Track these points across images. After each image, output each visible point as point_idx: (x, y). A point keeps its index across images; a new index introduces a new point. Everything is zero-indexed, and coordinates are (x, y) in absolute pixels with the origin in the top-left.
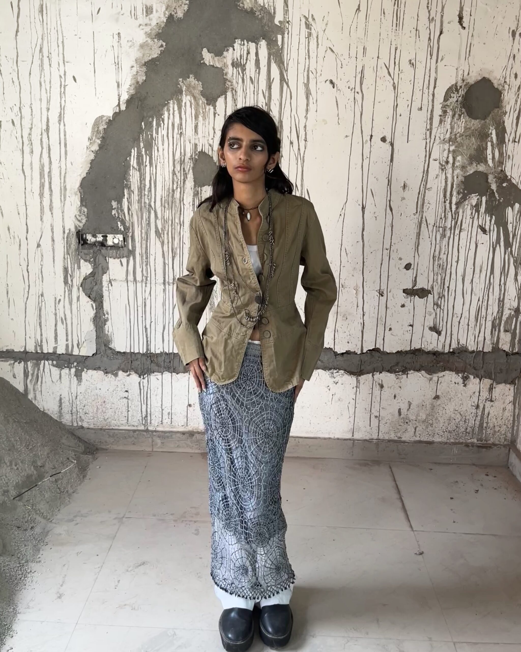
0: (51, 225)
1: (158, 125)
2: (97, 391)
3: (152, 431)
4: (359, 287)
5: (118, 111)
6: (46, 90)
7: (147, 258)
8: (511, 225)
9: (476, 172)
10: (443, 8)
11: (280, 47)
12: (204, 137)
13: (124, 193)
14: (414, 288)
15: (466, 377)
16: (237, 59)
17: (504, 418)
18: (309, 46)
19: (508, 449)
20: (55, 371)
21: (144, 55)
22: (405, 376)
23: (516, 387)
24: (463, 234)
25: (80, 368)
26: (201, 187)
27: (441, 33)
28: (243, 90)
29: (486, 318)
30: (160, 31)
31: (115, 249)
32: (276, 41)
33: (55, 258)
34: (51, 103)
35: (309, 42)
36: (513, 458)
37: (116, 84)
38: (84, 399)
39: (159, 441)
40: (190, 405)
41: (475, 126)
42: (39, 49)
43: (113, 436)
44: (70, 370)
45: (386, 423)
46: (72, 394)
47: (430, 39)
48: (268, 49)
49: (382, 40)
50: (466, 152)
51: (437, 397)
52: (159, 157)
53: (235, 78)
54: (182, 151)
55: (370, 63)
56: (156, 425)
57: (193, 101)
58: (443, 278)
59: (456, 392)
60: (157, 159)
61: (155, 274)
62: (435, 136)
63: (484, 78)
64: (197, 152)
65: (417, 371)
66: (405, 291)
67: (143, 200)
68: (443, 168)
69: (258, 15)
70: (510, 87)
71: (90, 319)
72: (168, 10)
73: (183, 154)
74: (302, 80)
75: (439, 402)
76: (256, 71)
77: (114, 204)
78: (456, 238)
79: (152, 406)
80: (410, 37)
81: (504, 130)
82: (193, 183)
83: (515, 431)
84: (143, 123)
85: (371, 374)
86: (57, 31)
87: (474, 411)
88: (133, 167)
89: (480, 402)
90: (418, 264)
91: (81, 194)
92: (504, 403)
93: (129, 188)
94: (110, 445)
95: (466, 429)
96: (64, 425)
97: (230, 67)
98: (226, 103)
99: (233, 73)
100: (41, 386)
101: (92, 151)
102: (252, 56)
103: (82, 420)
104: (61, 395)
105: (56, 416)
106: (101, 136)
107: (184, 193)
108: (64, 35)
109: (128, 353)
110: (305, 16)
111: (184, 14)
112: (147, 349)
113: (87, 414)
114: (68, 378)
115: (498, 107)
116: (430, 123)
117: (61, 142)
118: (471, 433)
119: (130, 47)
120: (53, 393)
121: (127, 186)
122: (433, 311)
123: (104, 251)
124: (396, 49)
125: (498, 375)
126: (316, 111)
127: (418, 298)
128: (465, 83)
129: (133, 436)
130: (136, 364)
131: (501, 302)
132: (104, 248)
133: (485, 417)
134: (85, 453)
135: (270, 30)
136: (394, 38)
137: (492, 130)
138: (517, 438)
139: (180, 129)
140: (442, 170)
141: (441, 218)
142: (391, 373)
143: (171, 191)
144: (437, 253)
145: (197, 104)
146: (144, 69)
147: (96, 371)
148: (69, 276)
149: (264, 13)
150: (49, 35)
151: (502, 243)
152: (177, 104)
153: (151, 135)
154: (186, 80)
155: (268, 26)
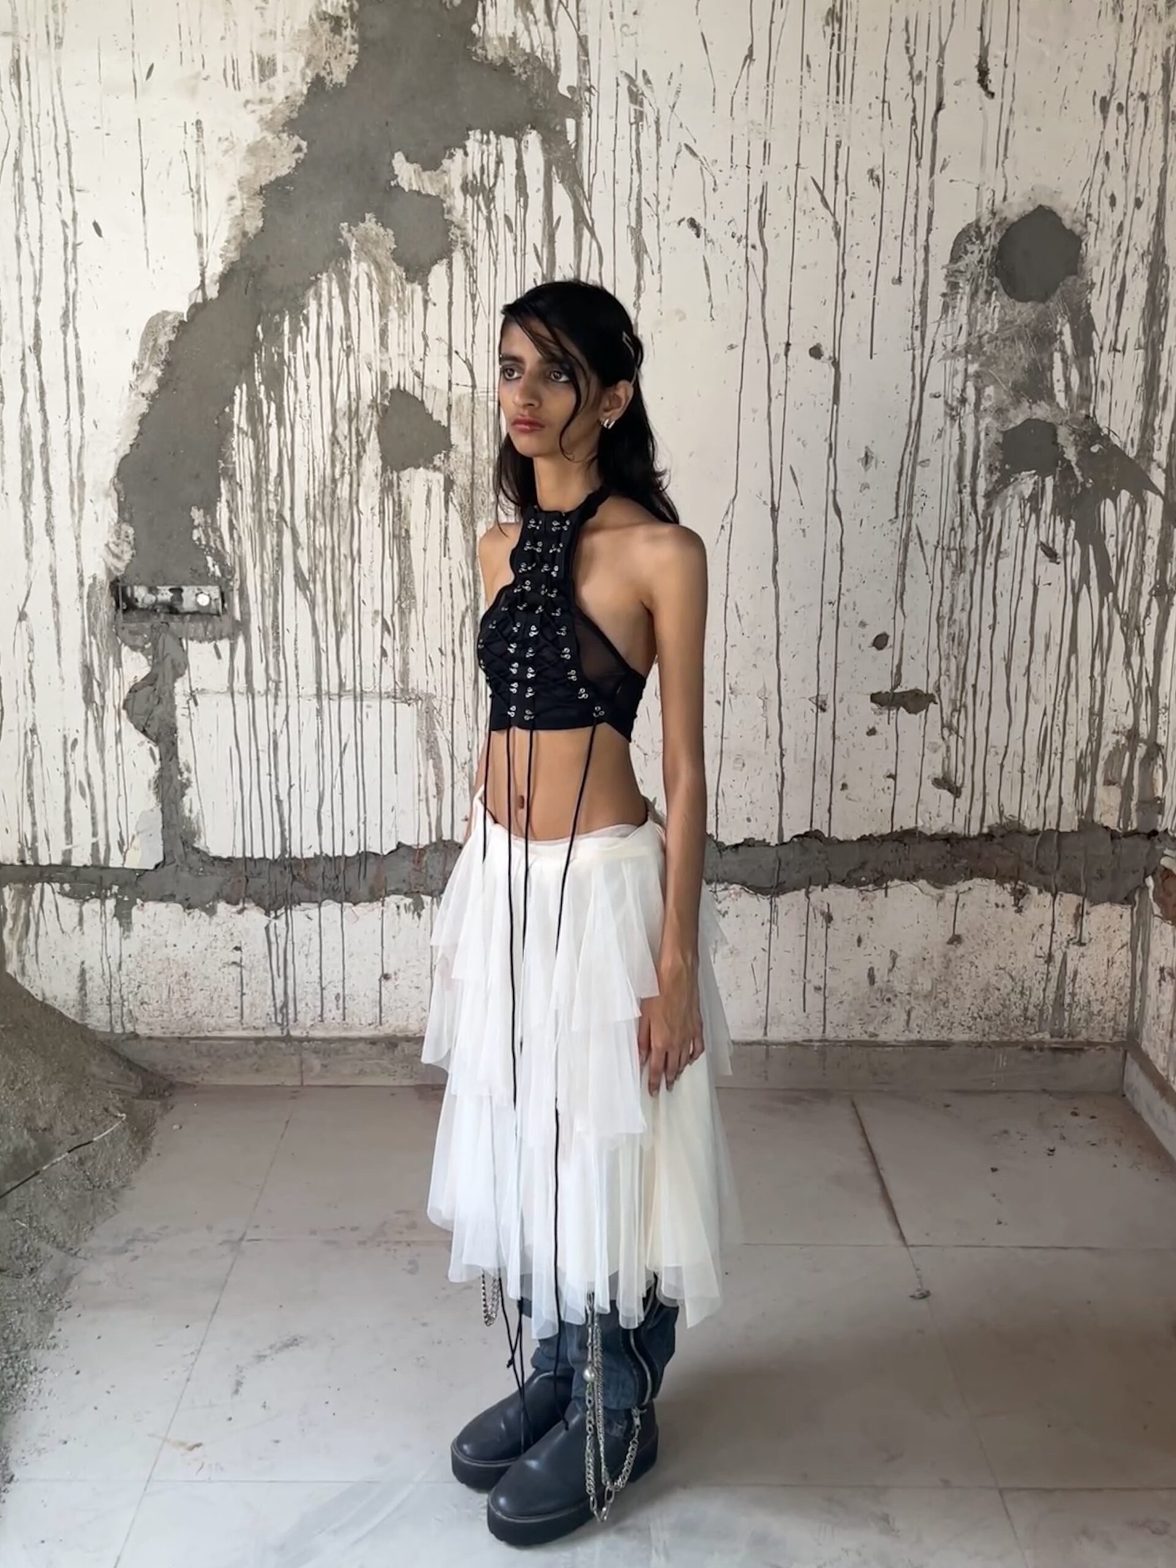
0: (51, 567)
1: (296, 331)
2: (166, 951)
3: (301, 1040)
4: (771, 693)
5: (200, 300)
6: (32, 256)
7: (277, 639)
8: (1114, 539)
9: (1028, 422)
10: (942, 49)
11: (573, 147)
12: (403, 355)
13: (219, 488)
14: (896, 691)
15: (1020, 891)
16: (474, 175)
17: (1112, 981)
18: (638, 142)
19: (1121, 1053)
20: (69, 907)
21: (257, 172)
22: (880, 893)
23: (1135, 909)
24: (1005, 564)
25: (126, 899)
26: (398, 472)
27: (940, 106)
28: (490, 246)
29: (1062, 754)
30: (295, 115)
31: (202, 620)
32: (563, 132)
33: (62, 645)
34: (43, 285)
35: (638, 134)
36: (1135, 1076)
37: (195, 239)
38: (138, 970)
39: (316, 1063)
40: (386, 977)
41: (1025, 315)
42: (13, 161)
43: (209, 1055)
44: (103, 903)
45: (841, 1002)
46: (108, 958)
47: (914, 120)
48: (546, 151)
49: (804, 126)
50: (1004, 376)
51: (956, 939)
52: (298, 406)
53: (469, 219)
54: (353, 389)
55: (779, 178)
56: (309, 1023)
57: (374, 274)
58: (962, 666)
59: (999, 927)
60: (295, 409)
61: (297, 675)
62: (934, 342)
63: (1040, 206)
64: (387, 391)
65: (908, 880)
66: (874, 698)
67: (264, 504)
68: (954, 413)
69: (520, 75)
70: (1101, 226)
71: (146, 784)
72: (312, 65)
73: (354, 396)
74: (625, 220)
75: (961, 950)
76: (518, 201)
77: (197, 515)
78: (989, 574)
79: (298, 981)
80: (870, 118)
81: (1090, 325)
82: (380, 463)
83: (1136, 1012)
84: (259, 328)
85: (803, 890)
86: (54, 119)
87: (1043, 968)
88: (239, 428)
89: (1054, 944)
90: (903, 635)
91: (118, 493)
92: (1109, 946)
93: (232, 477)
94: (201, 1076)
95: (1026, 1009)
96: (93, 1032)
97: (458, 193)
98: (451, 277)
99: (465, 209)
100: (36, 942)
101: (143, 395)
102: (509, 168)
103: (134, 1020)
104: (83, 963)
105: (73, 1011)
106: (163, 358)
107: (359, 485)
108: (70, 128)
109: (238, 859)
110: (627, 76)
111: (348, 74)
112: (284, 850)
113: (145, 1006)
114: (98, 923)
115: (1076, 273)
116: (921, 313)
117: (71, 376)
118: (1037, 1018)
119: (226, 152)
120: (64, 959)
121: (227, 474)
122: (940, 741)
123: (175, 624)
124: (838, 146)
125: (1094, 883)
126: (660, 291)
127: (906, 713)
128: (997, 220)
129: (255, 1052)
130: (256, 883)
131: (1096, 716)
132: (176, 617)
133: (1068, 981)
134: (143, 1095)
135: (549, 107)
136: (832, 121)
137: (1063, 325)
138: (1142, 1025)
139: (347, 339)
140: (953, 418)
141: (953, 529)
142: (849, 886)
143: (328, 482)
144: (946, 609)
145: (385, 282)
146: (259, 203)
147: (163, 905)
148: (95, 684)
149: (534, 69)
150: (35, 129)
151: (1094, 583)
152: (339, 283)
153: (278, 354)
154: (356, 226)
155: (544, 100)
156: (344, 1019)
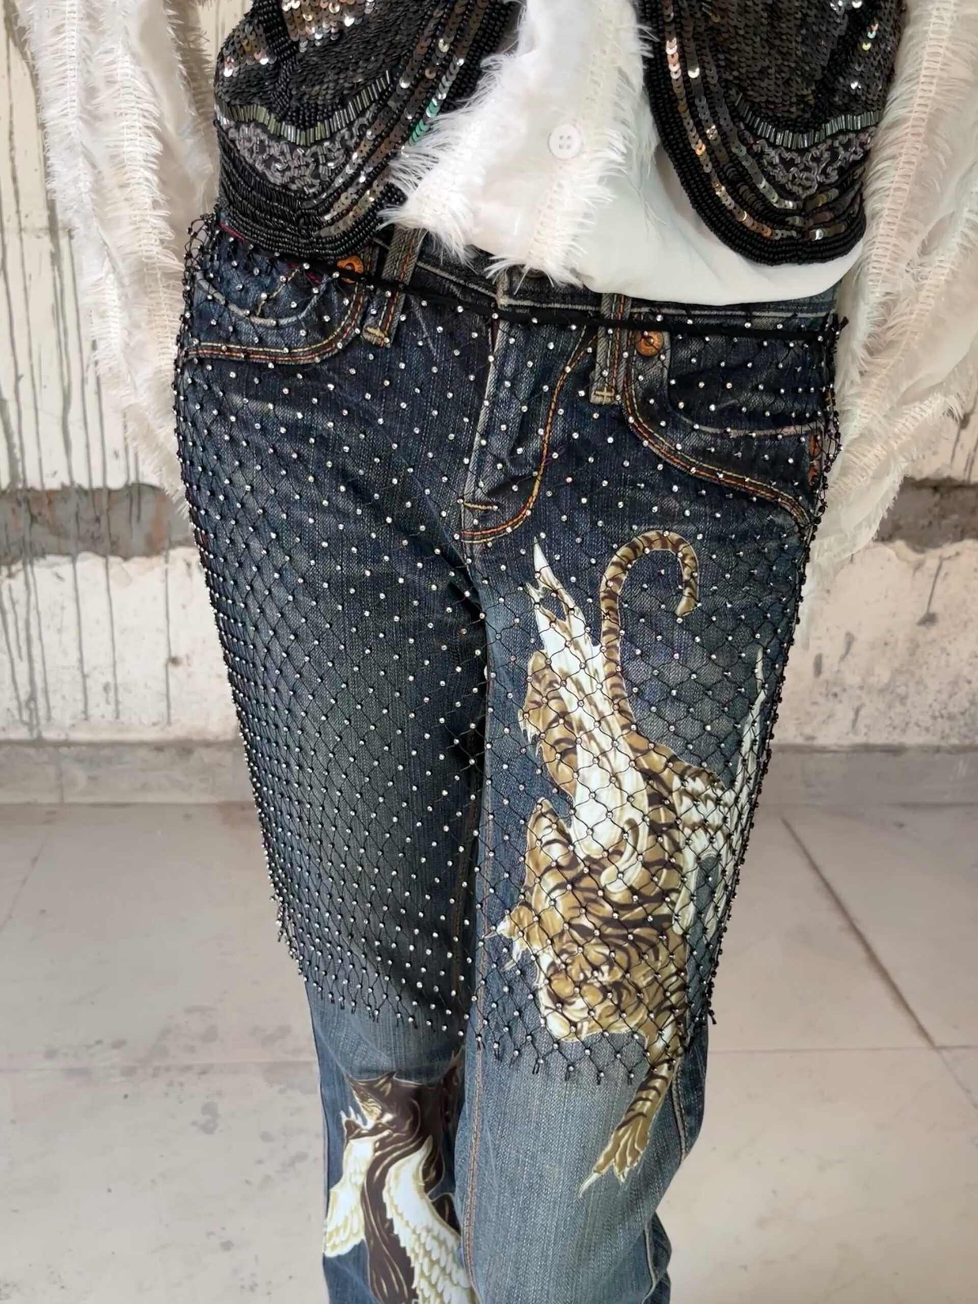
3: (57, 745)
39: (80, 774)
40: (173, 661)
51: (929, 619)
56: (68, 722)
75: (933, 632)
79: (48, 666)
112: (14, 476)
156: (118, 717)
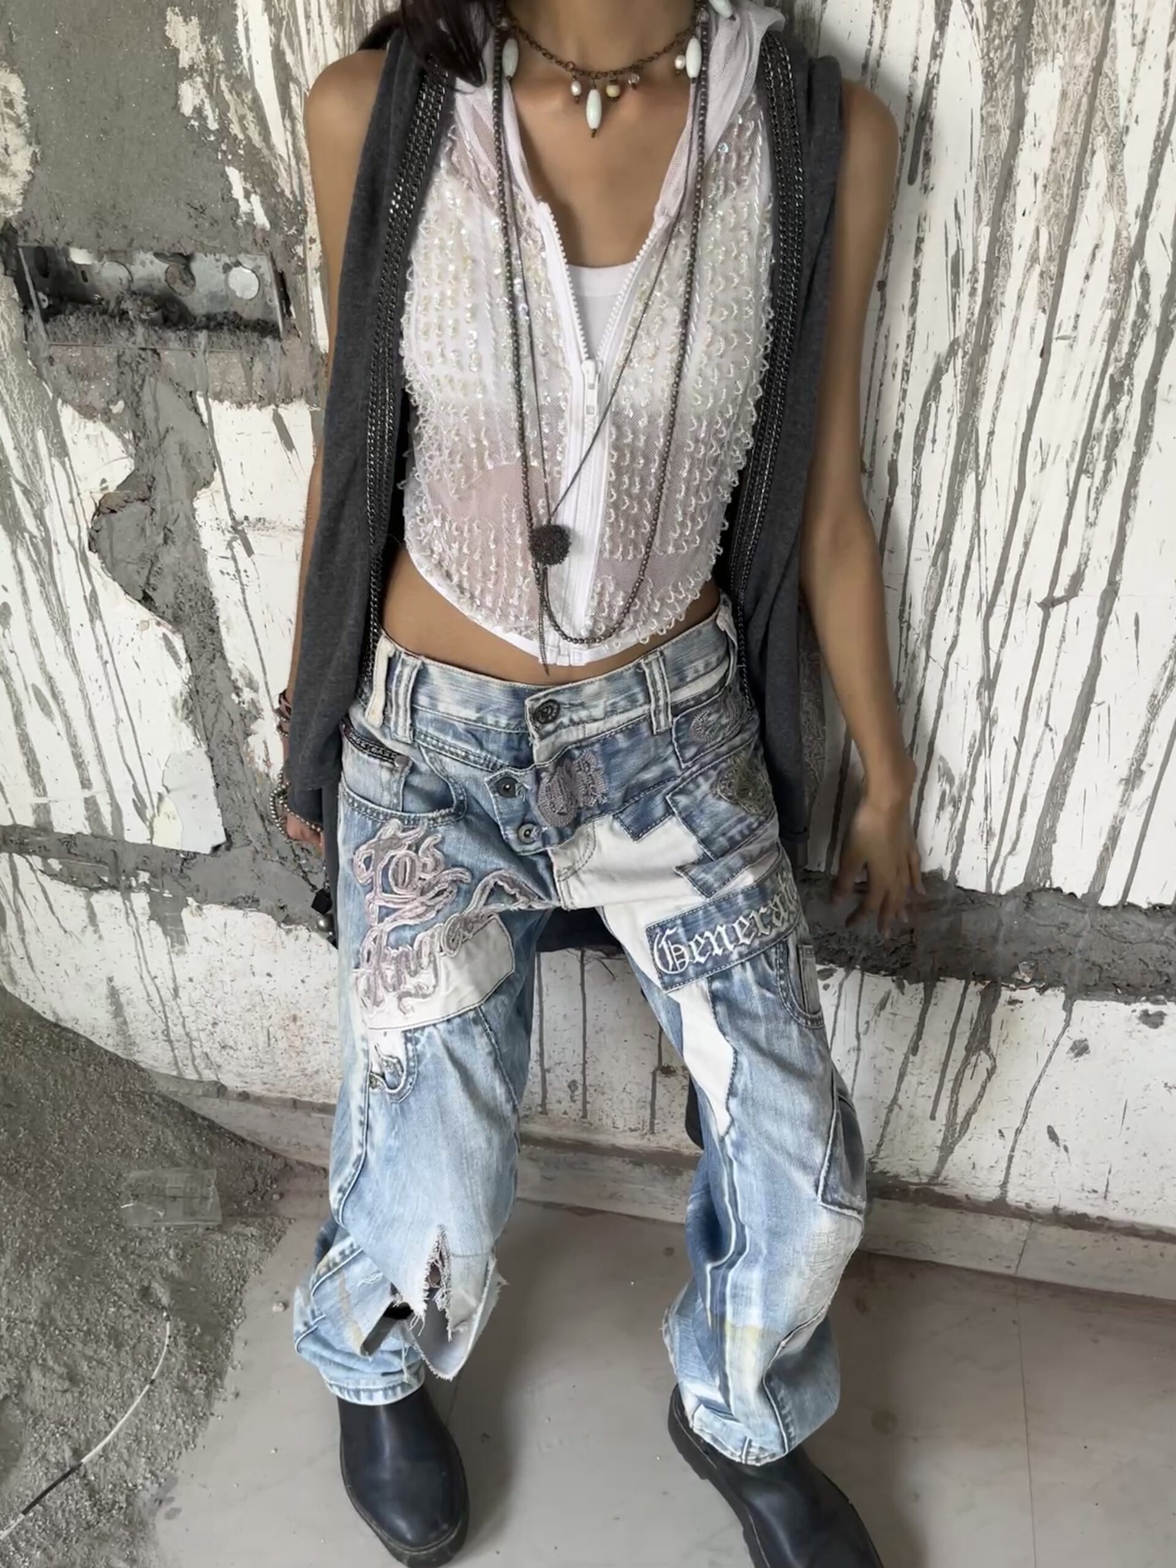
2: (254, 980)
20: (66, 896)
25: (167, 894)
31: (233, 341)
44: (126, 897)
46: (153, 978)
77: (183, 35)
96: (147, 1076)
103: (215, 1067)
104: (111, 980)
105: (110, 1041)
113: (229, 1051)
114: (124, 925)
120: (78, 970)
123: (176, 351)
147: (237, 912)
156: (584, 1116)
